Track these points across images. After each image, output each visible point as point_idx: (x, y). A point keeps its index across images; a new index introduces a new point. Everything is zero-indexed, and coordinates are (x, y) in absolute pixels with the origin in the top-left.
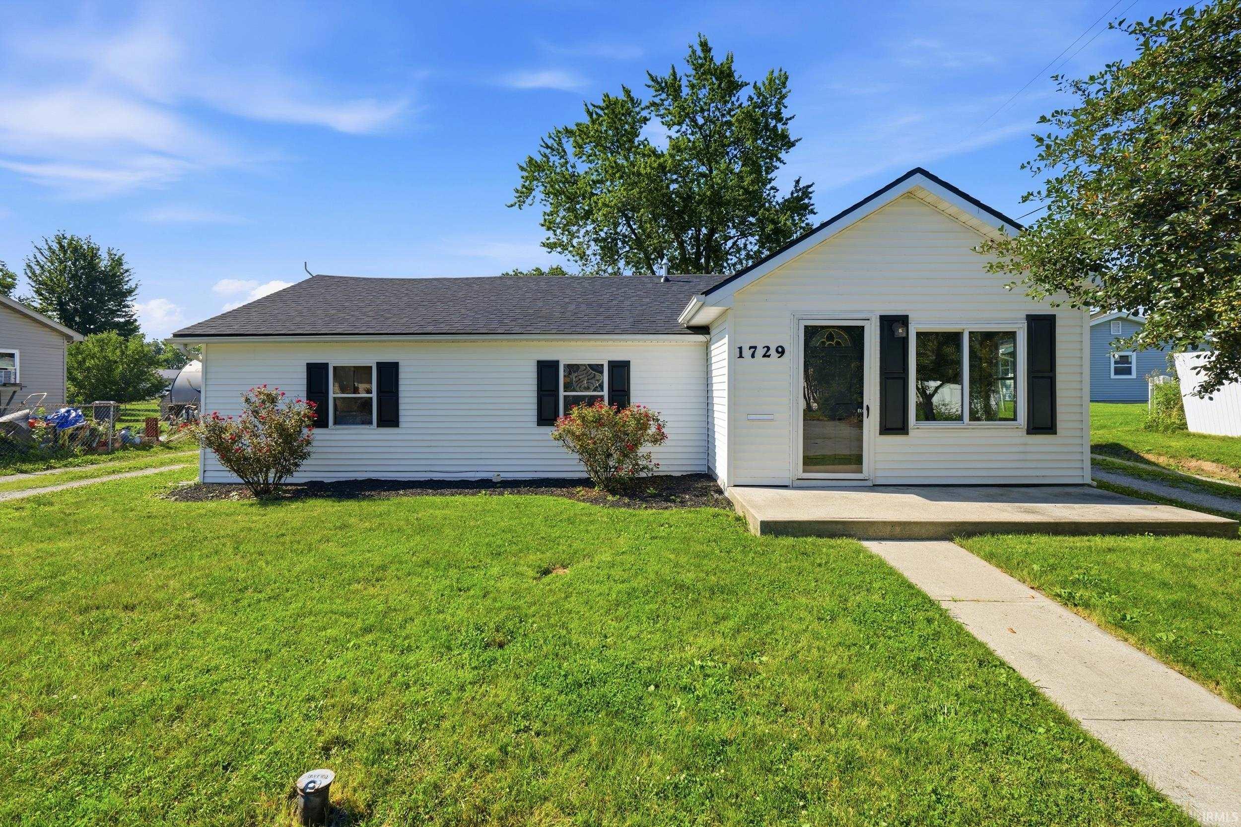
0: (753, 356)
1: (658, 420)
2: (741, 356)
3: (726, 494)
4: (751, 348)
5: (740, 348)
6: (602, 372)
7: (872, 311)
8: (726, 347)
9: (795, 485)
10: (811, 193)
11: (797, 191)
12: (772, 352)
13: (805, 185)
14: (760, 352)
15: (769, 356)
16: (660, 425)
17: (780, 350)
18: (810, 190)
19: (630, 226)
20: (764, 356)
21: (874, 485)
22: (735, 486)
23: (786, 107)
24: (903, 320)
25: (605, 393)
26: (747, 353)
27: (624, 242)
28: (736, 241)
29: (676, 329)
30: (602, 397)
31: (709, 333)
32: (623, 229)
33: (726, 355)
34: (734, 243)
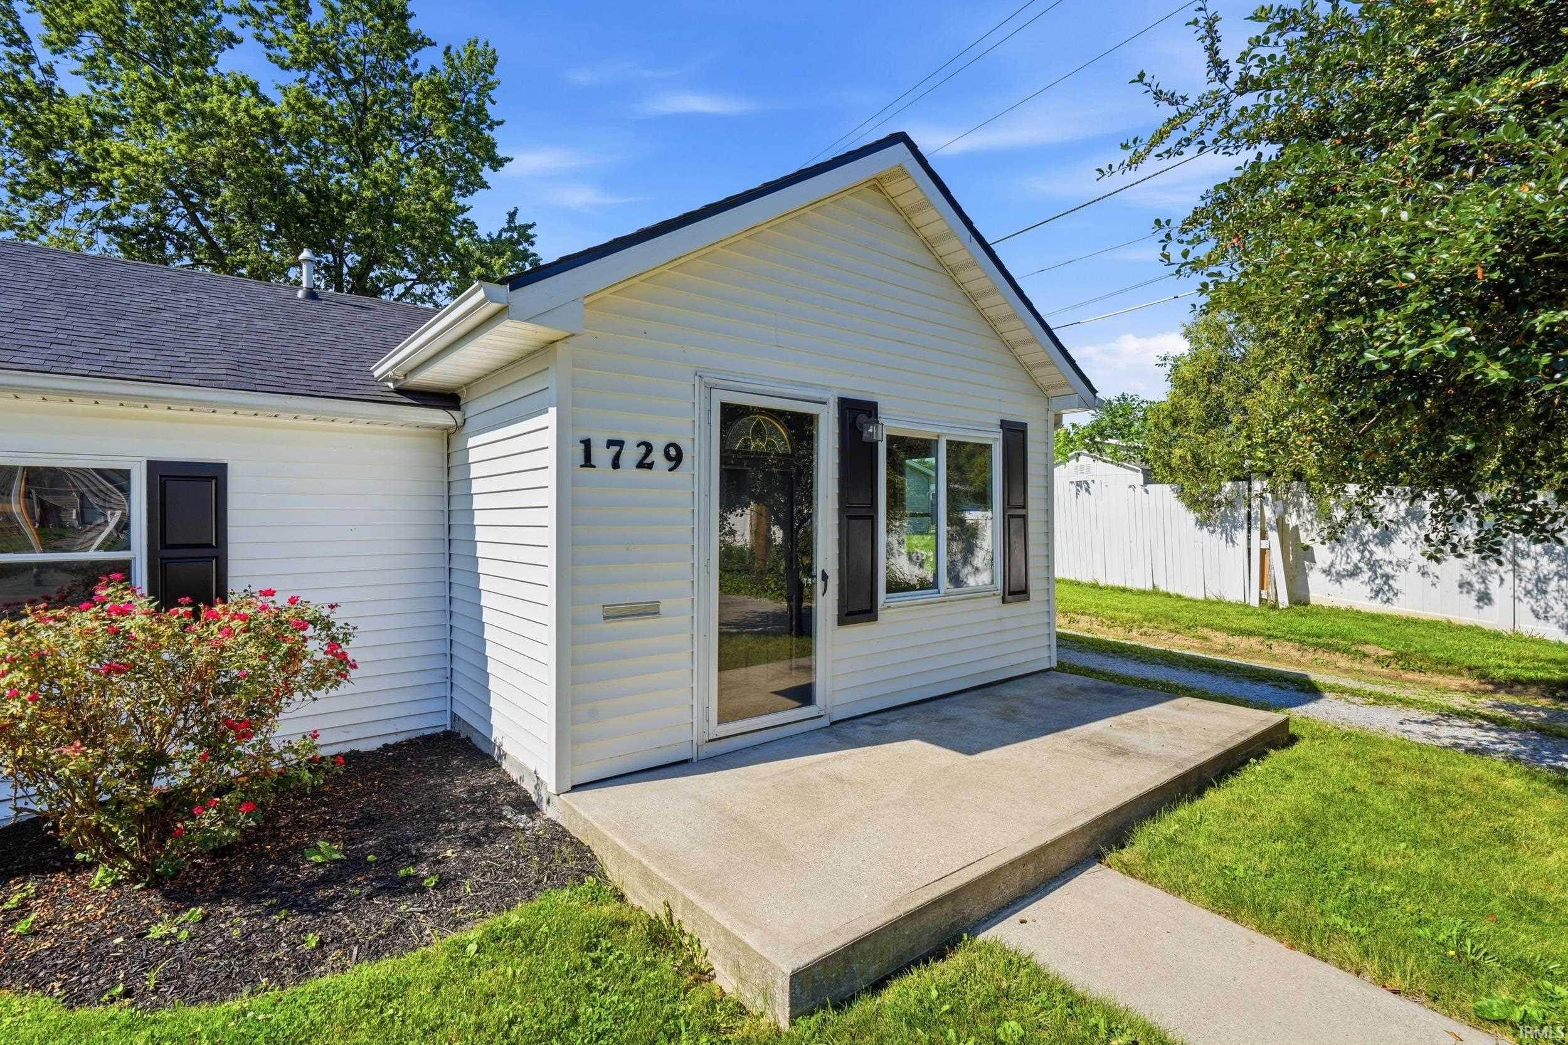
0: (616, 464)
1: (329, 626)
2: (588, 462)
3: (550, 812)
4: (611, 443)
5: (587, 443)
6: (125, 490)
7: (826, 388)
8: (549, 438)
9: (702, 755)
10: (532, 236)
11: (511, 229)
12: (657, 456)
13: (523, 223)
14: (632, 455)
15: (650, 466)
16: (333, 638)
17: (673, 452)
18: (530, 232)
19: (195, 221)
20: (641, 465)
21: (833, 723)
22: (575, 788)
23: (494, 103)
24: (870, 410)
25: (138, 552)
26: (602, 455)
27: (180, 248)
28: (412, 287)
29: (369, 392)
30: (124, 569)
31: (458, 408)
32: (178, 222)
33: (549, 458)
34: (408, 290)
